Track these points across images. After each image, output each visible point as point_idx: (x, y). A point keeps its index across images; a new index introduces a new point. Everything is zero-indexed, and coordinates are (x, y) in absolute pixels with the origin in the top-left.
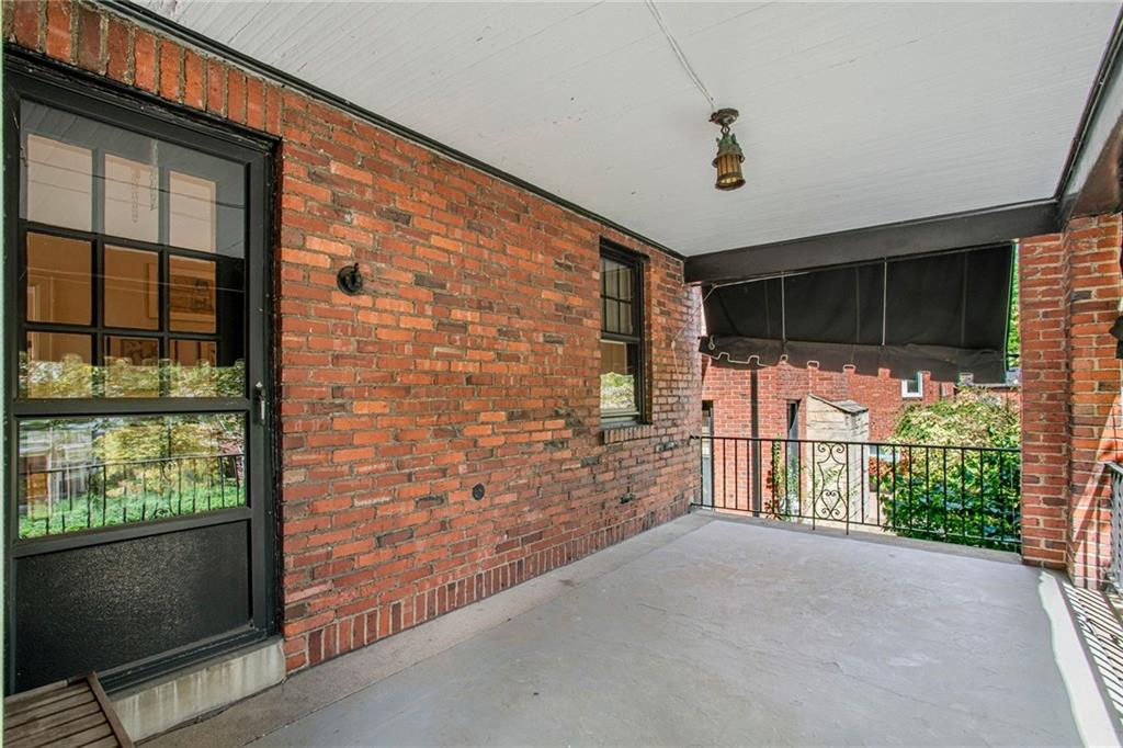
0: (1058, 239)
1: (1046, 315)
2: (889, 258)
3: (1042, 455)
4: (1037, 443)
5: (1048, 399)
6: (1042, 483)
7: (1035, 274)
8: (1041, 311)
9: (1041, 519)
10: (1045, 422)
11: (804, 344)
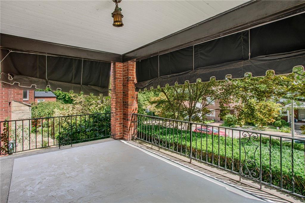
0: (122, 64)
1: (120, 81)
2: (84, 58)
3: (119, 113)
4: (118, 111)
5: (120, 100)
6: (119, 120)
7: (118, 71)
8: (119, 80)
9: (118, 128)
10: (119, 106)
11: (56, 82)
